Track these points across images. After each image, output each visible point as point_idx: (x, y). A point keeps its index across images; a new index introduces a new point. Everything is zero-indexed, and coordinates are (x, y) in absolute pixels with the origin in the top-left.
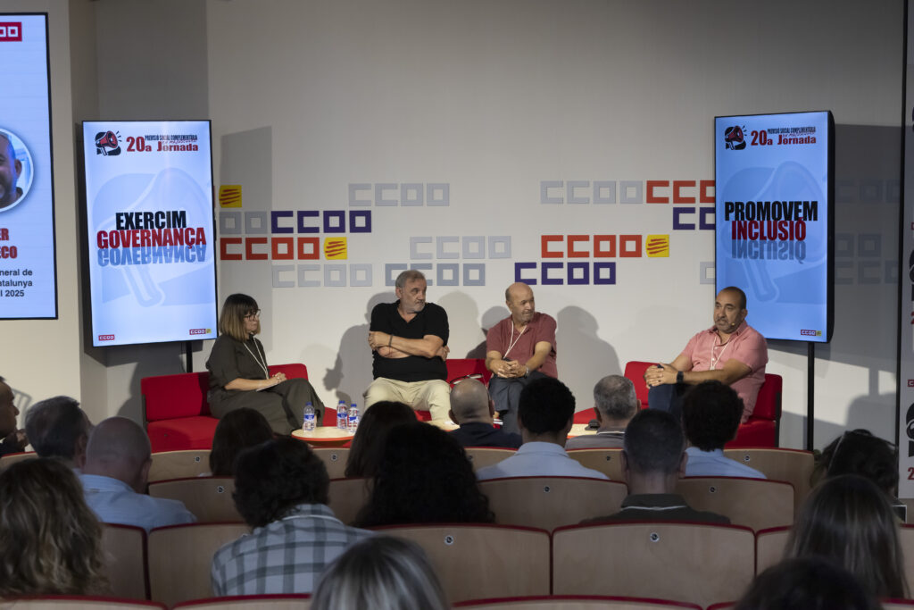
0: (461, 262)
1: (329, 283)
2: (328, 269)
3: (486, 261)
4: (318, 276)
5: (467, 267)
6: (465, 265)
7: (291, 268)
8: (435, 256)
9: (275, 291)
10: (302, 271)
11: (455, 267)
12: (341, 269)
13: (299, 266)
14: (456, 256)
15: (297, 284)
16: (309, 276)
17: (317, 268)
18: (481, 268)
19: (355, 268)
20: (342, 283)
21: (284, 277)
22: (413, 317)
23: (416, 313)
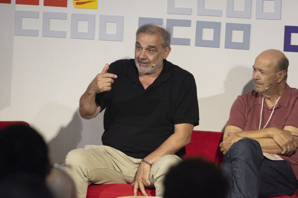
0: (224, 21)
1: (76, 35)
2: (76, 19)
3: (252, 21)
4: (36, 24)
5: (231, 27)
6: (228, 25)
7: (36, 15)
8: (195, 11)
9: (18, 40)
10: (47, 18)
11: (216, 26)
12: (90, 19)
13: (44, 13)
14: (219, 13)
15: (40, 33)
16: (55, 25)
17: (64, 17)
18: (246, 29)
19: (105, 20)
20: (89, 36)
21: (27, 24)
22: (152, 82)
23: (155, 77)
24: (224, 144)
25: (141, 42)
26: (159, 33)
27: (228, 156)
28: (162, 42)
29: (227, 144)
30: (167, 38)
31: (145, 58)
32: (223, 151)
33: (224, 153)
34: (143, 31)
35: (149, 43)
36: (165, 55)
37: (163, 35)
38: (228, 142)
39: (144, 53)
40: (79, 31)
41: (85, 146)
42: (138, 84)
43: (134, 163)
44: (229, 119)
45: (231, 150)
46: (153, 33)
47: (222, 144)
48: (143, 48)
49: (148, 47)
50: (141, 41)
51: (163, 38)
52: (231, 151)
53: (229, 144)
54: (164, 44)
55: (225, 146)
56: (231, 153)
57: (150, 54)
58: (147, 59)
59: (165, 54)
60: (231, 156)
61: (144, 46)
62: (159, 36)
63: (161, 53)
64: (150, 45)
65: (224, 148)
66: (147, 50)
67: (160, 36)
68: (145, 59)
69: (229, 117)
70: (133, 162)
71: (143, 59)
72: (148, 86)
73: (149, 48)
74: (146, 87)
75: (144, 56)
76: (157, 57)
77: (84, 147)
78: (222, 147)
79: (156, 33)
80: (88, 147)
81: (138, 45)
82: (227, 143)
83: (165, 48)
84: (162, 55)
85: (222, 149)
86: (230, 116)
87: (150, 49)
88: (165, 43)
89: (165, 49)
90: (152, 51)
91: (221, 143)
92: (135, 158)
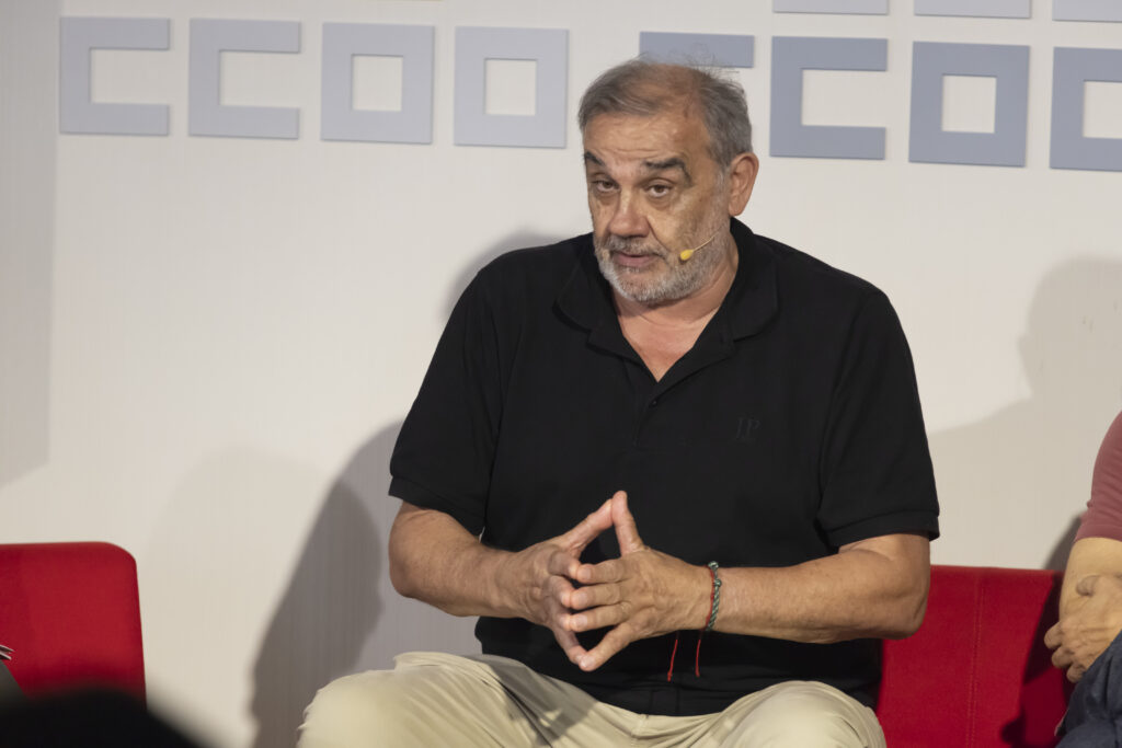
2: (346, 47)
15: (180, 120)
17: (288, 42)
22: (686, 344)
23: (700, 317)
24: (1071, 635)
25: (605, 153)
26: (683, 99)
27: (1096, 694)
28: (707, 136)
29: (1083, 632)
30: (724, 115)
31: (640, 228)
32: (1069, 666)
33: (1072, 674)
34: (606, 102)
35: (645, 154)
36: (736, 193)
37: (705, 103)
38: (1092, 623)
39: (632, 207)
40: (363, 103)
41: (399, 658)
42: (621, 358)
43: (634, 737)
44: (1089, 505)
45: (1110, 662)
46: (653, 106)
47: (1061, 633)
48: (621, 182)
49: (645, 172)
50: (606, 149)
51: (708, 120)
52: (1112, 668)
53: (1093, 630)
54: (720, 147)
55: (1073, 644)
56: (1110, 678)
57: (658, 209)
58: (651, 235)
59: (732, 191)
60: (1109, 692)
61: (624, 171)
62: (686, 115)
63: (713, 192)
64: (650, 160)
65: (1068, 652)
66: (641, 191)
67: (690, 114)
68: (642, 236)
69: (1088, 497)
70: (629, 733)
71: (630, 237)
72: (671, 365)
73: (652, 179)
74: (659, 371)
75: (634, 218)
76: (696, 218)
77: (392, 665)
78: (1059, 646)
79: (670, 104)
80: (410, 663)
81: (598, 174)
82: (1082, 627)
83: (728, 164)
84: (719, 200)
85: (1058, 658)
86: (1093, 494)
87: (654, 181)
88: (724, 143)
89: (728, 170)
90: (670, 188)
91: (1053, 630)
92: (638, 710)
